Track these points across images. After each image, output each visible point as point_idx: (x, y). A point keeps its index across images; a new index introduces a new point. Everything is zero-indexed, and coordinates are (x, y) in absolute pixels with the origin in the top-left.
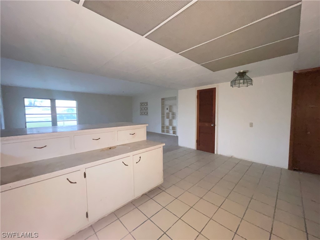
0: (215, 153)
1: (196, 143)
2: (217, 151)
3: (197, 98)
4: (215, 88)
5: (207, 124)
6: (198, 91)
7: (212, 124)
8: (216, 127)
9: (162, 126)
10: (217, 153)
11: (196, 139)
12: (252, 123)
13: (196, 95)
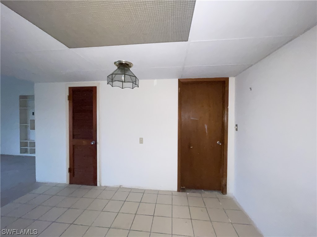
0: (98, 184)
1: (68, 174)
2: (100, 182)
3: (69, 99)
4: (96, 87)
5: (84, 142)
6: (70, 88)
7: (92, 141)
8: (98, 146)
9: (21, 142)
10: (100, 185)
11: (68, 167)
12: (142, 138)
13: (68, 94)
